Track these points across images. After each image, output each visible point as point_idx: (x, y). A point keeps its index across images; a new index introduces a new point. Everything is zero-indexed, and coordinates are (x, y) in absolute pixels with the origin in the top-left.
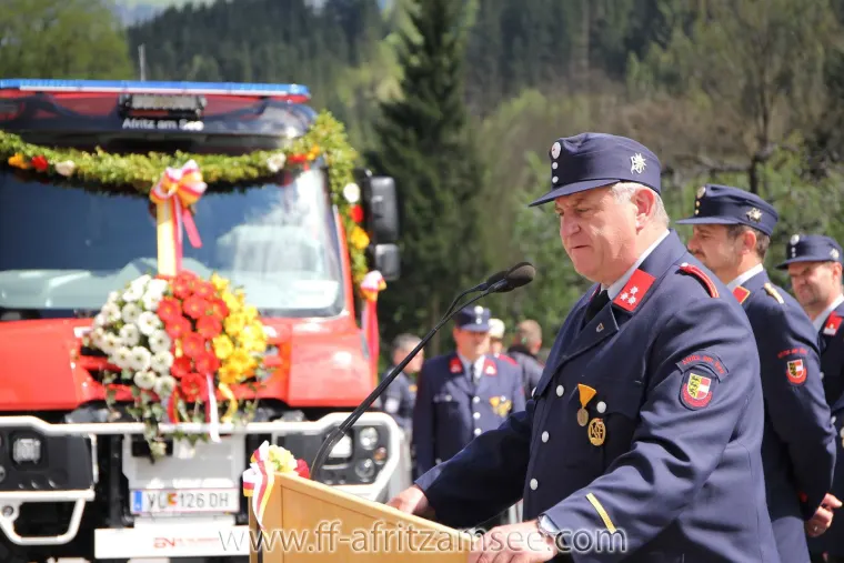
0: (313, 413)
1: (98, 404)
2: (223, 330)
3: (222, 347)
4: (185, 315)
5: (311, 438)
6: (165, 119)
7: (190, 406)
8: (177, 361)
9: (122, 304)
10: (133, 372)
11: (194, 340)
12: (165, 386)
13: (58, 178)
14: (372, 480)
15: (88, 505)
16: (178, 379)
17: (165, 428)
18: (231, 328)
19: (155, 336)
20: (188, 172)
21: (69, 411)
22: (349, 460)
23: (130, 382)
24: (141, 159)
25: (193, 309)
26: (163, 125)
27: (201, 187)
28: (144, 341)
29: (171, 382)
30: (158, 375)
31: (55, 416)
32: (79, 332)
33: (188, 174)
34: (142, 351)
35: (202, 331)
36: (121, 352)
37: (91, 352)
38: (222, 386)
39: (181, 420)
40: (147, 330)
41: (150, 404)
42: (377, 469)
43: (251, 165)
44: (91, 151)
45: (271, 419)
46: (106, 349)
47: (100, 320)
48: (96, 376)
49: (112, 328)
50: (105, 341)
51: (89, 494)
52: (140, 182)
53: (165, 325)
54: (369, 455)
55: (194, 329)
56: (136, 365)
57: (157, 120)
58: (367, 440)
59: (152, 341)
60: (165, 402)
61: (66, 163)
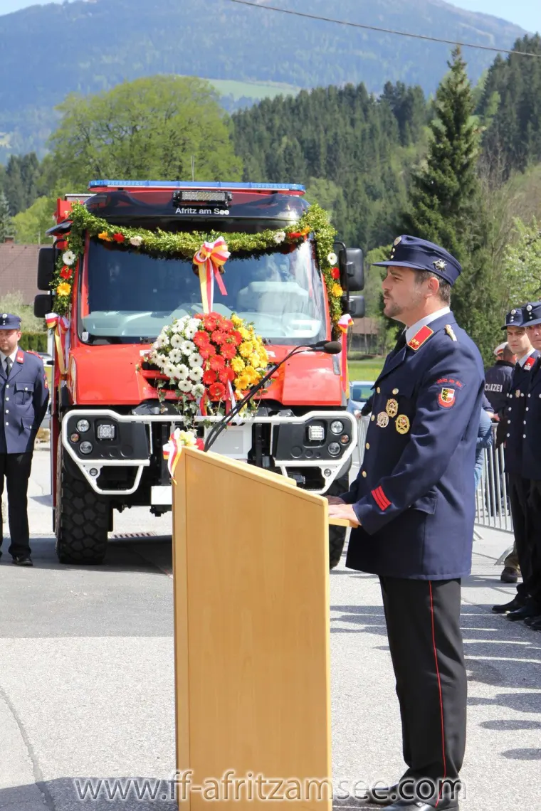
0: (299, 410)
1: (153, 402)
2: (238, 353)
3: (238, 364)
4: (213, 343)
5: (297, 426)
6: (204, 208)
7: (215, 404)
8: (206, 374)
9: (171, 335)
10: (177, 380)
11: (218, 360)
12: (198, 390)
13: (132, 248)
14: (339, 456)
15: (145, 468)
16: (207, 386)
17: (198, 418)
18: (244, 352)
19: (193, 357)
20: (219, 244)
21: (134, 406)
22: (323, 441)
23: (175, 387)
24: (188, 235)
25: (218, 338)
26: (202, 212)
27: (227, 255)
28: (185, 360)
29: (202, 387)
30: (194, 383)
31: (125, 409)
32: (142, 353)
33: (219, 246)
34: (183, 367)
35: (224, 354)
36: (170, 368)
37: (149, 366)
38: (238, 391)
39: (209, 414)
40: (187, 352)
41: (188, 402)
42: (342, 450)
43: (263, 240)
44: (154, 230)
45: (270, 414)
46: (160, 364)
47: (156, 345)
48: (152, 382)
49: (164, 351)
50: (158, 359)
51: (147, 462)
52: (187, 250)
53: (198, 349)
54: (337, 439)
55: (218, 353)
56: (179, 376)
57: (198, 208)
58: (336, 429)
59: (190, 360)
60: (198, 402)
61: (136, 238)
